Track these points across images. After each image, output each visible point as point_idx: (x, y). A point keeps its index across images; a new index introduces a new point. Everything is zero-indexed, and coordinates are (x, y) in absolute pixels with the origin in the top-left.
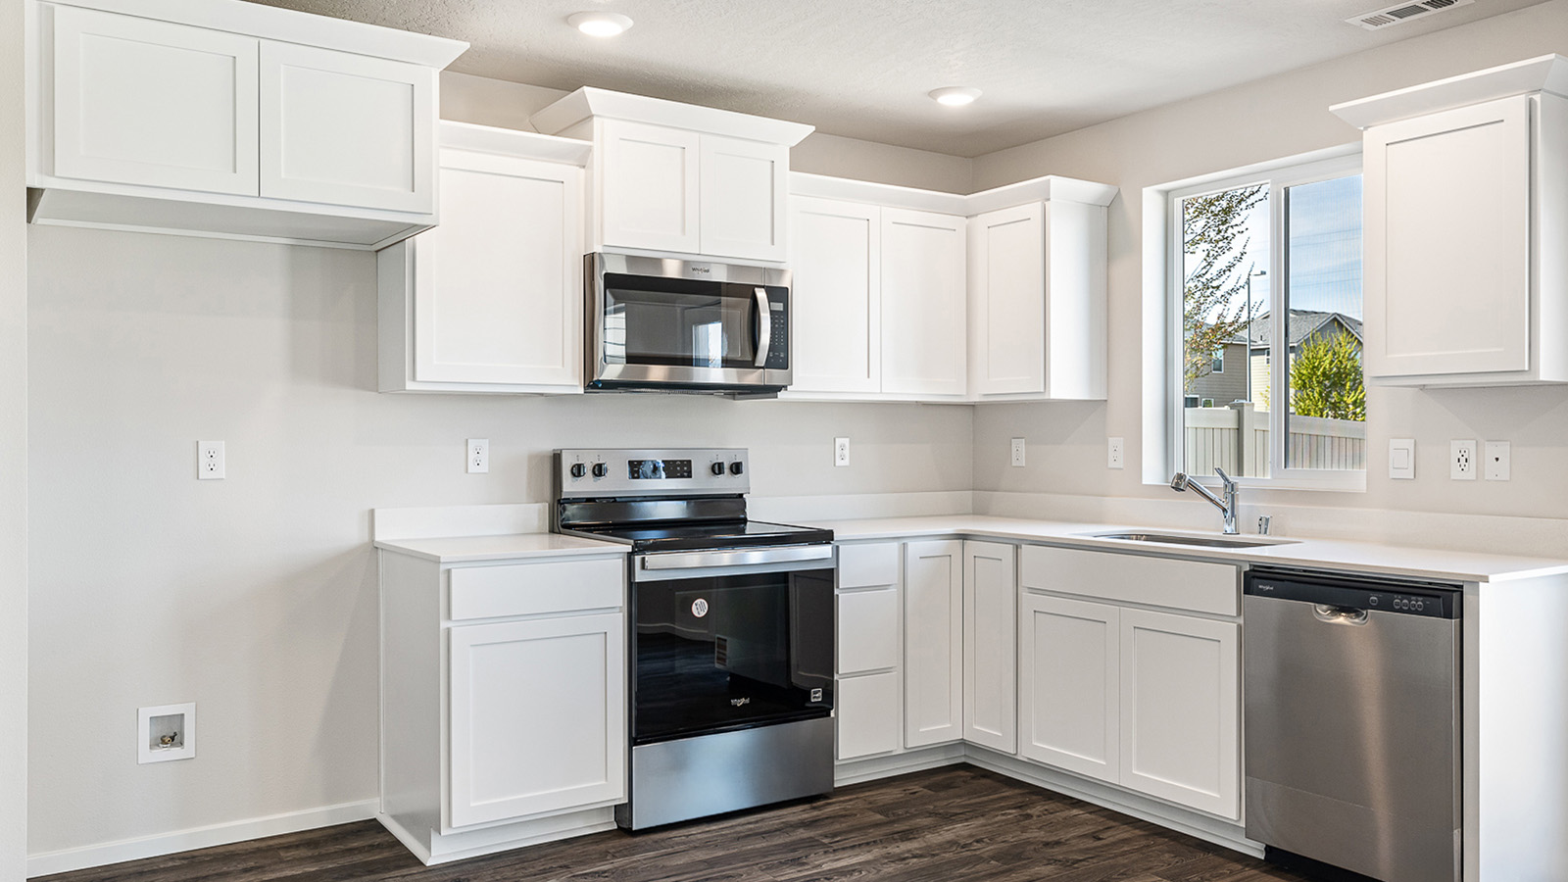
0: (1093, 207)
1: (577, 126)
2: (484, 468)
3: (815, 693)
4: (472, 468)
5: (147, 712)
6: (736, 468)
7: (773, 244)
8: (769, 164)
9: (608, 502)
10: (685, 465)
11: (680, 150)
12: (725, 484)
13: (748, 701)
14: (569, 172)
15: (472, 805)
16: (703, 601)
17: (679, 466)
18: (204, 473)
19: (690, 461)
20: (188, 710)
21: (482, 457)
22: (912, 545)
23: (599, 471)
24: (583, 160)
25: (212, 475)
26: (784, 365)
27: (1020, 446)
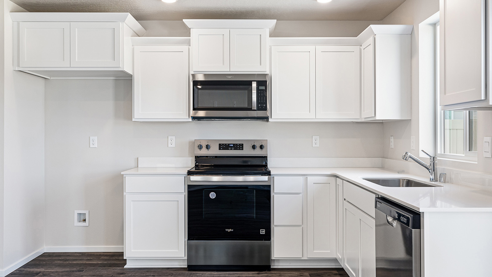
0: (402, 35)
1: (187, 32)
2: (173, 145)
3: (263, 231)
4: (170, 145)
5: (77, 212)
6: (261, 147)
7: (261, 65)
8: (259, 36)
9: (212, 158)
10: (241, 146)
11: (222, 35)
12: (258, 152)
13: (232, 230)
14: (185, 48)
15: (132, 251)
16: (214, 193)
17: (238, 146)
18: (91, 146)
19: (243, 144)
20: (87, 212)
21: (172, 142)
22: (309, 178)
23: (208, 147)
24: (189, 43)
25: (93, 146)
26: (265, 109)
27: (392, 140)
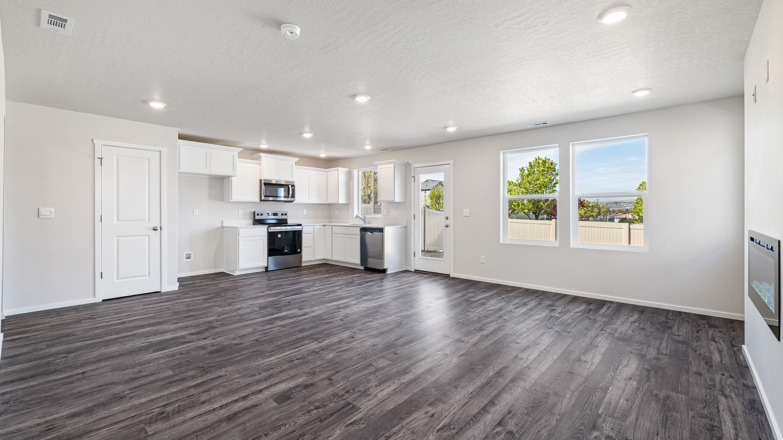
0: (346, 172)
1: (259, 158)
2: (242, 214)
3: (299, 250)
4: (240, 214)
5: (185, 253)
6: (286, 214)
7: (291, 177)
8: (291, 164)
9: (263, 220)
11: (276, 163)
12: (284, 217)
13: (288, 251)
14: (258, 166)
16: (280, 235)
17: (275, 214)
18: (195, 214)
19: (277, 213)
20: (192, 253)
21: (241, 212)
22: (315, 227)
23: (262, 215)
24: (260, 164)
26: (294, 197)
27: (336, 211)
